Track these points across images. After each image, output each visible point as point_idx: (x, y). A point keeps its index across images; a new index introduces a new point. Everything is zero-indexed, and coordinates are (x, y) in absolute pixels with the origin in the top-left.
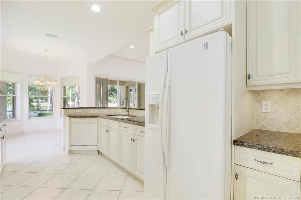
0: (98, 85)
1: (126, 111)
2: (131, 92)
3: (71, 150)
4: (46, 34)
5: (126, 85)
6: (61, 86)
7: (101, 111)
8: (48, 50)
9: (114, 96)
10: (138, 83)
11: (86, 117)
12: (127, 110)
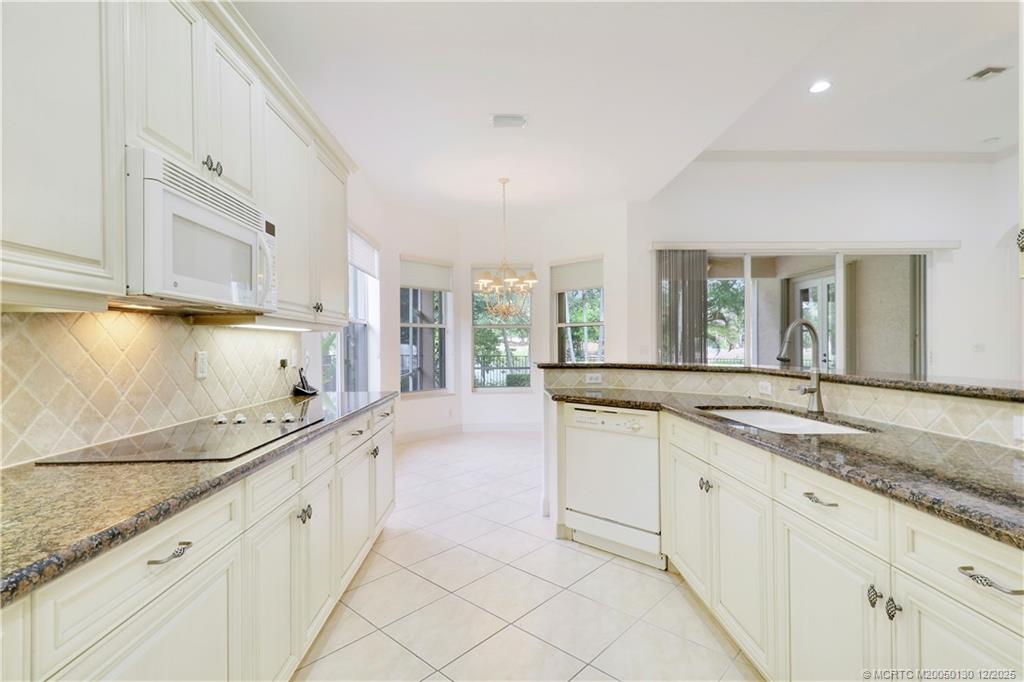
0: (665, 283)
1: (806, 391)
2: (805, 305)
3: (564, 525)
4: (491, 118)
5: (784, 275)
6: (552, 290)
7: (678, 382)
8: (507, 180)
9: (727, 322)
10: (845, 256)
11: (615, 404)
12: (812, 384)
